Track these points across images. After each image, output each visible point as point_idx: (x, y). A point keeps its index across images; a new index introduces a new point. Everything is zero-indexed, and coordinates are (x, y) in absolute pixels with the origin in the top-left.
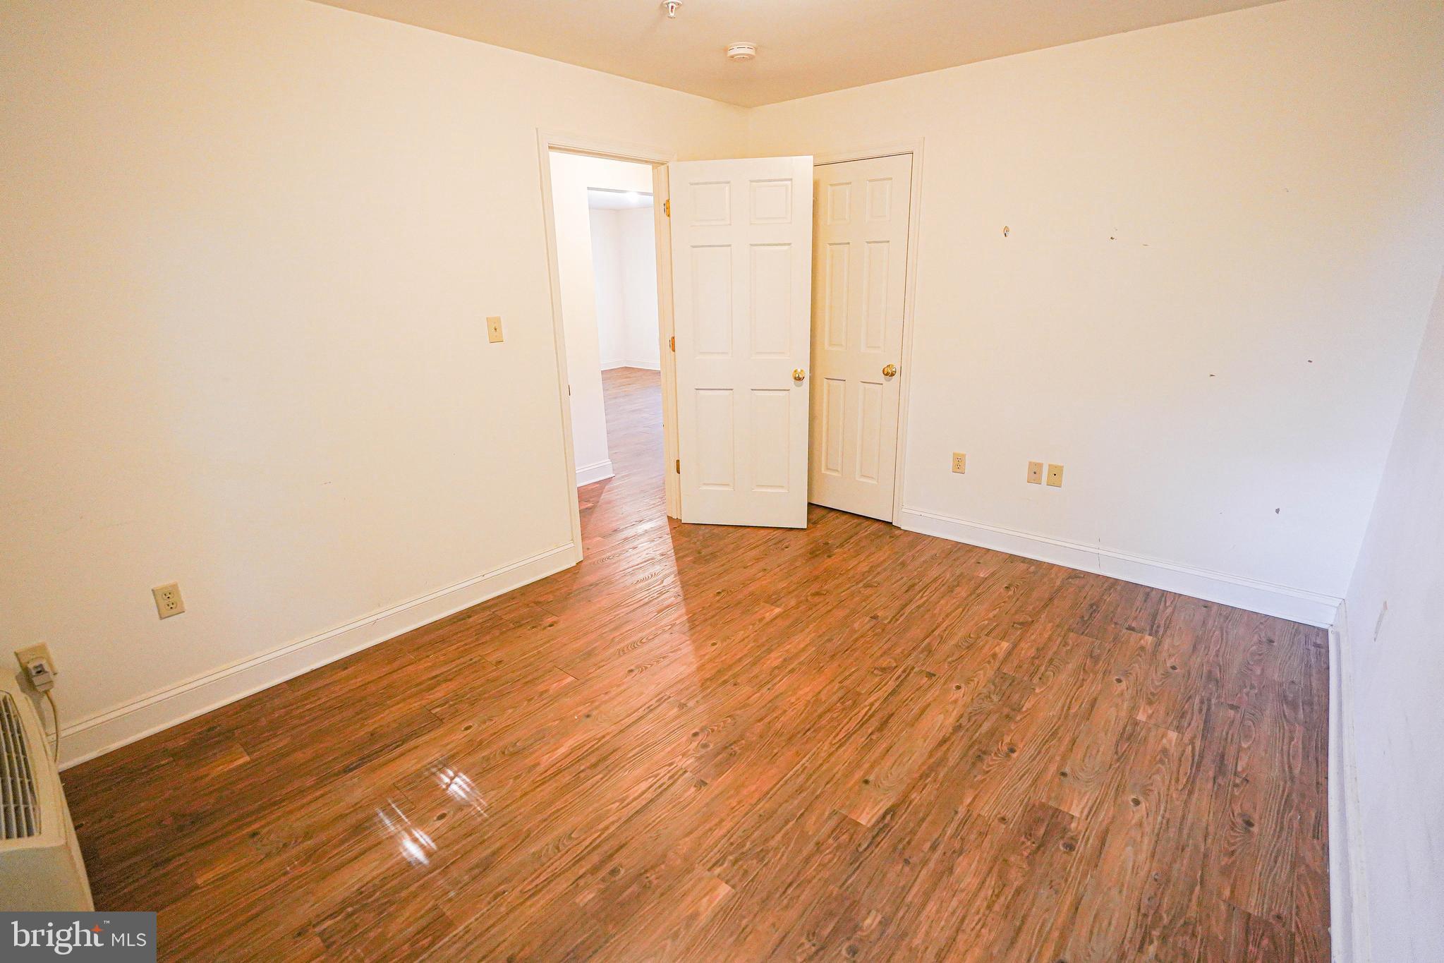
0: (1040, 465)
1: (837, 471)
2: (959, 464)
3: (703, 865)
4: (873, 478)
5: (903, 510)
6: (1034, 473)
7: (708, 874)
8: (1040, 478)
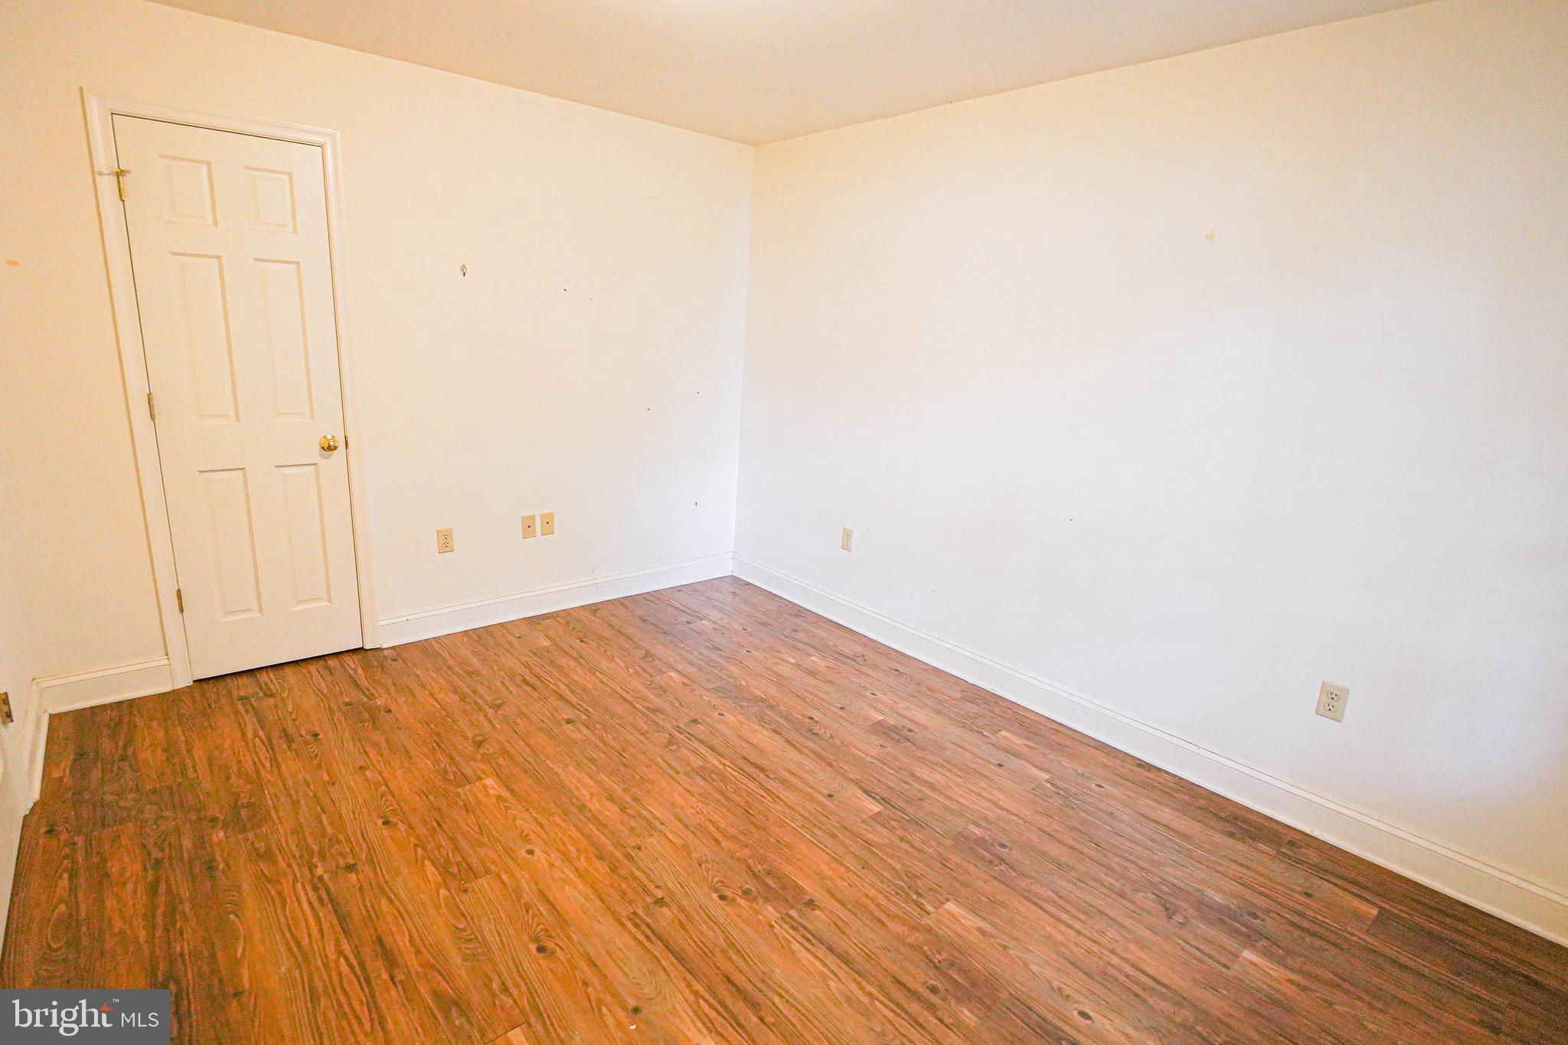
0: (533, 517)
1: (251, 610)
2: (445, 542)
3: (922, 917)
4: (320, 599)
5: (380, 623)
6: (528, 527)
7: (933, 915)
8: (535, 531)
